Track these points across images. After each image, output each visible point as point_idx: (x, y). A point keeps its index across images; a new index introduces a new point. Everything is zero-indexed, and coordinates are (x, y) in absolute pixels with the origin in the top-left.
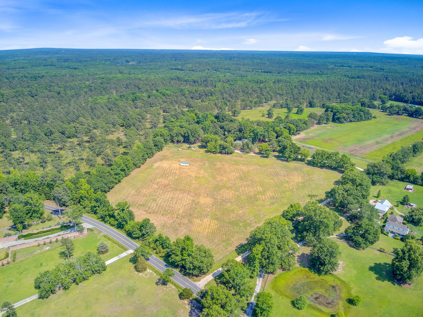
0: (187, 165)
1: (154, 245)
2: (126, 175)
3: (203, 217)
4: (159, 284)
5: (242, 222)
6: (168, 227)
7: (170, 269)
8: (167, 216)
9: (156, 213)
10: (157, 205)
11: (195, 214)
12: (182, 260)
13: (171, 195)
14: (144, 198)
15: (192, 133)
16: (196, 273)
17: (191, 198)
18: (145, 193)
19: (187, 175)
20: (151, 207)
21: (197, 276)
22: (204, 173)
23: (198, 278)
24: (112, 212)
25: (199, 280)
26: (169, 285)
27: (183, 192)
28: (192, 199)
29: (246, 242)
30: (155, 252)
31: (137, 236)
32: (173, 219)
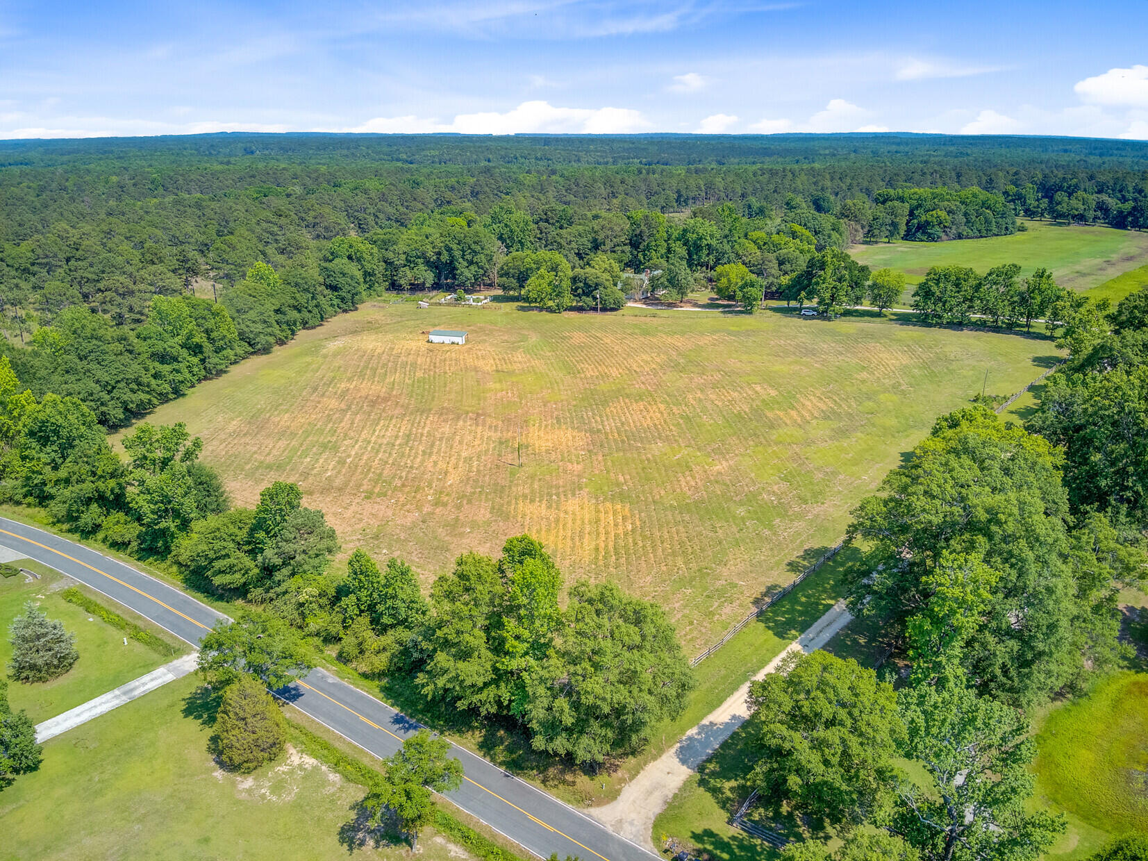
0: (456, 340)
1: (328, 619)
2: (211, 373)
3: (558, 495)
4: (360, 835)
5: (741, 503)
6: (398, 540)
7: (429, 736)
8: (392, 497)
9: (340, 489)
10: (342, 462)
11: (517, 485)
12: (500, 676)
13: (403, 428)
14: (282, 444)
15: (463, 251)
16: (595, 749)
17: (487, 434)
18: (288, 427)
19: (462, 366)
20: (313, 469)
21: (591, 768)
22: (529, 360)
23: (602, 778)
24: (112, 483)
25: (613, 795)
26: (430, 840)
27: (451, 417)
28: (495, 436)
29: (794, 578)
30: (334, 655)
31: (237, 579)
32: (419, 508)
